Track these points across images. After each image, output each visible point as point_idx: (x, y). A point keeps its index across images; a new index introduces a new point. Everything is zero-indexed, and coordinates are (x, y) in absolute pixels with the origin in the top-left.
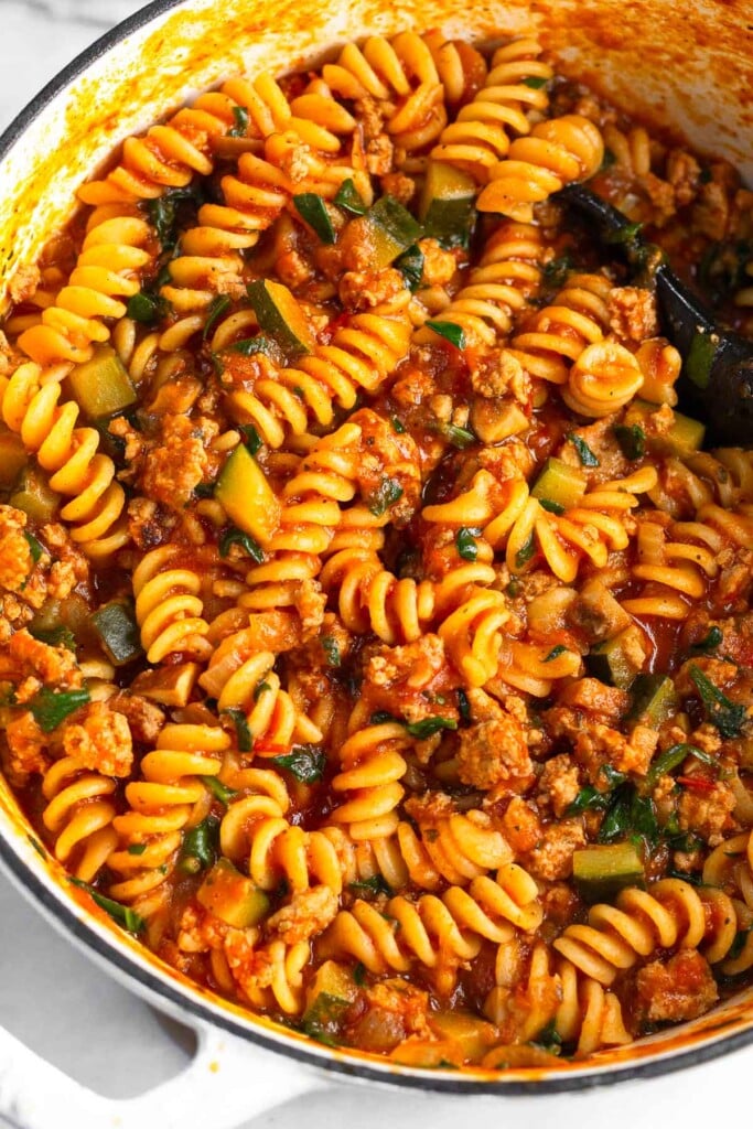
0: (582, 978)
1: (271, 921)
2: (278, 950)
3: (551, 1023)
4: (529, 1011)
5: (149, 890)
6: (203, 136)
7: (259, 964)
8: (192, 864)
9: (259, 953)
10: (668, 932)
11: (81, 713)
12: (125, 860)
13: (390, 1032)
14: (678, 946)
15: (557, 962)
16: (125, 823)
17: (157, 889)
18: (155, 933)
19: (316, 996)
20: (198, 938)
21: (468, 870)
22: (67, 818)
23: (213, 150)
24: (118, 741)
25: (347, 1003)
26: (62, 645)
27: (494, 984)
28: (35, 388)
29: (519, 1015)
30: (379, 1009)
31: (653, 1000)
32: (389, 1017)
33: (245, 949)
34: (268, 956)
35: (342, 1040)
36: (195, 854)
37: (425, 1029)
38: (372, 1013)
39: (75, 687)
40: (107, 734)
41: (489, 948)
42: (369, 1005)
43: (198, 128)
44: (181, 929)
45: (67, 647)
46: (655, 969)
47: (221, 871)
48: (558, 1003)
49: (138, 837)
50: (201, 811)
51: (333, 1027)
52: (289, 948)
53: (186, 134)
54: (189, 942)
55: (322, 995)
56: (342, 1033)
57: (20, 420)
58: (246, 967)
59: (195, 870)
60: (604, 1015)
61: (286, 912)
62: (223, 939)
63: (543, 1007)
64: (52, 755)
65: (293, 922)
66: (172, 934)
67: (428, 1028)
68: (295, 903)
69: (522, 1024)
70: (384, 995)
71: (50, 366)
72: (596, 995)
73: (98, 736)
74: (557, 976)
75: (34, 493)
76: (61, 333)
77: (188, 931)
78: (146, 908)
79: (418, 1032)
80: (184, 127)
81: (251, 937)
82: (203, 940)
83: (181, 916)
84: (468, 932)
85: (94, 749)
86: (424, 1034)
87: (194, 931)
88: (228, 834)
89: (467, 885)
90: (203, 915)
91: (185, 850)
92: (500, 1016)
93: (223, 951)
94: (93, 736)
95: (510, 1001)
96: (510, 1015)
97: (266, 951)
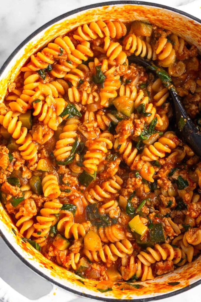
0: (143, 265)
1: (70, 248)
2: (72, 255)
3: (135, 275)
4: (130, 272)
5: (42, 241)
6: (52, 56)
7: (68, 260)
8: (52, 235)
9: (68, 256)
10: (164, 256)
11: (23, 203)
12: (36, 235)
13: (97, 275)
14: (166, 260)
15: (136, 260)
16: (36, 226)
17: (44, 241)
18: (44, 250)
20: (53, 253)
22: (22, 225)
24: (33, 209)
25: (87, 268)
27: (121, 265)
28: (11, 119)
29: (128, 273)
30: (94, 270)
32: (97, 272)
33: (64, 257)
35: (85, 276)
36: (53, 232)
37: (105, 275)
38: (93, 270)
39: (21, 196)
40: (30, 208)
41: (120, 259)
42: (92, 268)
44: (49, 251)
46: (161, 264)
47: (58, 238)
48: (137, 270)
49: (39, 230)
50: (55, 223)
51: (83, 273)
52: (75, 254)
53: (47, 56)
54: (51, 254)
55: (81, 266)
56: (85, 274)
58: (65, 260)
59: (53, 237)
60: (148, 273)
61: (73, 246)
62: (59, 254)
63: (133, 271)
65: (75, 248)
67: (106, 274)
68: (75, 244)
69: (128, 275)
70: (96, 266)
71: (16, 112)
72: (146, 269)
73: (28, 210)
74: (136, 264)
77: (51, 252)
78: (42, 245)
79: (103, 276)
80: (47, 54)
81: (65, 253)
83: (49, 247)
85: (27, 212)
86: (104, 276)
87: (52, 252)
88: (59, 226)
89: (115, 244)
90: (54, 248)
91: (51, 232)
92: (123, 273)
93: (59, 257)
94: (26, 210)
95: (125, 270)
96: (125, 273)
97: (70, 256)
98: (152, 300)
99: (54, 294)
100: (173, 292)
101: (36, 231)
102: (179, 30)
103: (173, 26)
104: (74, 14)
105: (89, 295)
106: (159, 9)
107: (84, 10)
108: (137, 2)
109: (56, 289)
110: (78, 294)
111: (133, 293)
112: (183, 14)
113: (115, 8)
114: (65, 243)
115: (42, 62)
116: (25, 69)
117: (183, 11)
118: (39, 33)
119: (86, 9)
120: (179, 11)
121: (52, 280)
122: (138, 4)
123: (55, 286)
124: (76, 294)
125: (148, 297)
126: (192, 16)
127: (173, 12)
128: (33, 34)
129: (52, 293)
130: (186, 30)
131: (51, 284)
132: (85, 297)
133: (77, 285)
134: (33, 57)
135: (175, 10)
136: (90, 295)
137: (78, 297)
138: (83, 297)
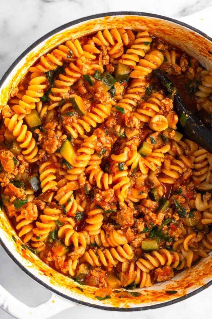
0: (142, 272)
1: (69, 255)
2: (70, 262)
3: (134, 282)
4: (129, 279)
5: (41, 246)
6: (61, 58)
7: (65, 266)
8: (51, 241)
9: (66, 263)
10: (163, 262)
11: (25, 205)
12: (34, 239)
13: (96, 282)
14: (165, 265)
15: (136, 268)
16: (36, 231)
17: (43, 246)
18: (42, 255)
19: (79, 273)
20: (52, 259)
21: (116, 245)
22: (21, 228)
23: (63, 61)
24: (34, 213)
25: (86, 274)
26: (21, 188)
27: (121, 271)
28: (17, 122)
29: (126, 280)
30: (93, 277)
31: (158, 277)
32: (96, 278)
33: (63, 263)
34: (68, 264)
35: (84, 283)
36: (52, 238)
37: (104, 282)
38: (92, 277)
39: (24, 199)
40: (32, 212)
41: (120, 263)
42: (91, 275)
43: (60, 55)
44: (48, 256)
45: (23, 189)
46: (159, 270)
47: (58, 244)
48: (136, 278)
49: (38, 235)
50: (54, 229)
51: (82, 280)
52: (73, 261)
53: (56, 57)
54: (49, 259)
55: (80, 273)
56: (84, 281)
57: (13, 130)
58: (63, 266)
59: (52, 242)
60: (146, 280)
61: (73, 253)
62: (58, 260)
63: (132, 279)
64: (19, 213)
65: (74, 256)
66: (46, 256)
67: (105, 281)
68: (75, 252)
69: (127, 282)
70: (95, 273)
71: (20, 115)
72: (145, 276)
73: (29, 212)
74: (136, 271)
75: (16, 148)
76: (23, 108)
77: (49, 257)
78: (40, 250)
79: (102, 283)
80: (56, 55)
81: (64, 258)
82: (53, 259)
83: (48, 252)
84: (115, 259)
85: (28, 215)
86: (104, 283)
87: (51, 257)
88: (60, 233)
89: (116, 248)
90: (53, 254)
91: (49, 237)
92: (122, 279)
93: (57, 262)
94: (28, 212)
95: (124, 276)
96: (124, 279)
97: (68, 262)
99: (53, 302)
101: (34, 236)
102: (181, 39)
103: (175, 36)
104: (75, 24)
105: (87, 303)
106: (160, 20)
107: (85, 20)
108: (139, 13)
109: (55, 297)
110: (77, 302)
111: (131, 301)
112: (184, 26)
113: (117, 19)
114: (64, 250)
115: (51, 62)
116: (34, 69)
117: (184, 23)
118: (40, 43)
119: (87, 20)
120: (180, 23)
121: (51, 288)
122: (140, 15)
123: (54, 294)
124: (74, 302)
125: (146, 306)
126: (193, 27)
127: (174, 23)
128: (34, 44)
129: (50, 301)
130: (187, 40)
131: (50, 292)
132: (83, 305)
133: (75, 293)
134: (43, 58)
135: (176, 21)
136: (89, 304)
137: (76, 305)
138: (81, 305)
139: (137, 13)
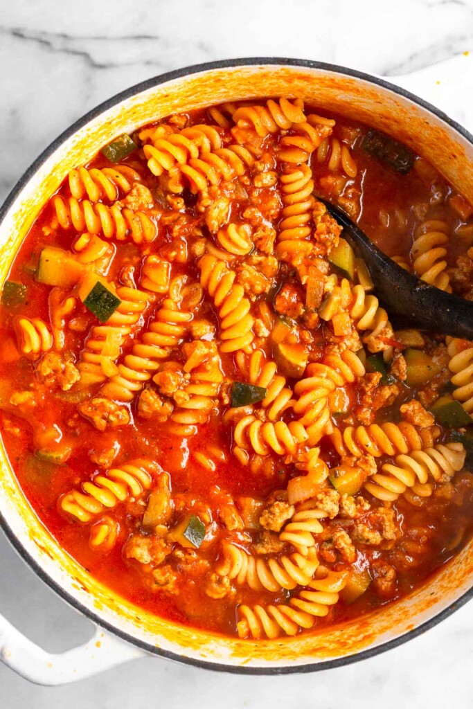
98: (296, 672)
99: (98, 645)
100: (341, 659)
104: (177, 77)
105: (168, 652)
106: (352, 80)
107: (198, 71)
108: (309, 62)
109: (102, 635)
110: (147, 650)
111: (260, 655)
112: (400, 93)
113: (264, 71)
117: (401, 88)
118: (102, 112)
119: (202, 71)
120: (392, 88)
121: (95, 615)
122: (311, 67)
123: (99, 628)
124: (141, 649)
125: (289, 665)
127: (381, 87)
128: (91, 114)
129: (93, 642)
131: (92, 624)
132: (158, 656)
133: (145, 630)
135: (384, 84)
136: (171, 653)
137: (145, 655)
138: (155, 655)
139: (306, 62)
